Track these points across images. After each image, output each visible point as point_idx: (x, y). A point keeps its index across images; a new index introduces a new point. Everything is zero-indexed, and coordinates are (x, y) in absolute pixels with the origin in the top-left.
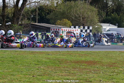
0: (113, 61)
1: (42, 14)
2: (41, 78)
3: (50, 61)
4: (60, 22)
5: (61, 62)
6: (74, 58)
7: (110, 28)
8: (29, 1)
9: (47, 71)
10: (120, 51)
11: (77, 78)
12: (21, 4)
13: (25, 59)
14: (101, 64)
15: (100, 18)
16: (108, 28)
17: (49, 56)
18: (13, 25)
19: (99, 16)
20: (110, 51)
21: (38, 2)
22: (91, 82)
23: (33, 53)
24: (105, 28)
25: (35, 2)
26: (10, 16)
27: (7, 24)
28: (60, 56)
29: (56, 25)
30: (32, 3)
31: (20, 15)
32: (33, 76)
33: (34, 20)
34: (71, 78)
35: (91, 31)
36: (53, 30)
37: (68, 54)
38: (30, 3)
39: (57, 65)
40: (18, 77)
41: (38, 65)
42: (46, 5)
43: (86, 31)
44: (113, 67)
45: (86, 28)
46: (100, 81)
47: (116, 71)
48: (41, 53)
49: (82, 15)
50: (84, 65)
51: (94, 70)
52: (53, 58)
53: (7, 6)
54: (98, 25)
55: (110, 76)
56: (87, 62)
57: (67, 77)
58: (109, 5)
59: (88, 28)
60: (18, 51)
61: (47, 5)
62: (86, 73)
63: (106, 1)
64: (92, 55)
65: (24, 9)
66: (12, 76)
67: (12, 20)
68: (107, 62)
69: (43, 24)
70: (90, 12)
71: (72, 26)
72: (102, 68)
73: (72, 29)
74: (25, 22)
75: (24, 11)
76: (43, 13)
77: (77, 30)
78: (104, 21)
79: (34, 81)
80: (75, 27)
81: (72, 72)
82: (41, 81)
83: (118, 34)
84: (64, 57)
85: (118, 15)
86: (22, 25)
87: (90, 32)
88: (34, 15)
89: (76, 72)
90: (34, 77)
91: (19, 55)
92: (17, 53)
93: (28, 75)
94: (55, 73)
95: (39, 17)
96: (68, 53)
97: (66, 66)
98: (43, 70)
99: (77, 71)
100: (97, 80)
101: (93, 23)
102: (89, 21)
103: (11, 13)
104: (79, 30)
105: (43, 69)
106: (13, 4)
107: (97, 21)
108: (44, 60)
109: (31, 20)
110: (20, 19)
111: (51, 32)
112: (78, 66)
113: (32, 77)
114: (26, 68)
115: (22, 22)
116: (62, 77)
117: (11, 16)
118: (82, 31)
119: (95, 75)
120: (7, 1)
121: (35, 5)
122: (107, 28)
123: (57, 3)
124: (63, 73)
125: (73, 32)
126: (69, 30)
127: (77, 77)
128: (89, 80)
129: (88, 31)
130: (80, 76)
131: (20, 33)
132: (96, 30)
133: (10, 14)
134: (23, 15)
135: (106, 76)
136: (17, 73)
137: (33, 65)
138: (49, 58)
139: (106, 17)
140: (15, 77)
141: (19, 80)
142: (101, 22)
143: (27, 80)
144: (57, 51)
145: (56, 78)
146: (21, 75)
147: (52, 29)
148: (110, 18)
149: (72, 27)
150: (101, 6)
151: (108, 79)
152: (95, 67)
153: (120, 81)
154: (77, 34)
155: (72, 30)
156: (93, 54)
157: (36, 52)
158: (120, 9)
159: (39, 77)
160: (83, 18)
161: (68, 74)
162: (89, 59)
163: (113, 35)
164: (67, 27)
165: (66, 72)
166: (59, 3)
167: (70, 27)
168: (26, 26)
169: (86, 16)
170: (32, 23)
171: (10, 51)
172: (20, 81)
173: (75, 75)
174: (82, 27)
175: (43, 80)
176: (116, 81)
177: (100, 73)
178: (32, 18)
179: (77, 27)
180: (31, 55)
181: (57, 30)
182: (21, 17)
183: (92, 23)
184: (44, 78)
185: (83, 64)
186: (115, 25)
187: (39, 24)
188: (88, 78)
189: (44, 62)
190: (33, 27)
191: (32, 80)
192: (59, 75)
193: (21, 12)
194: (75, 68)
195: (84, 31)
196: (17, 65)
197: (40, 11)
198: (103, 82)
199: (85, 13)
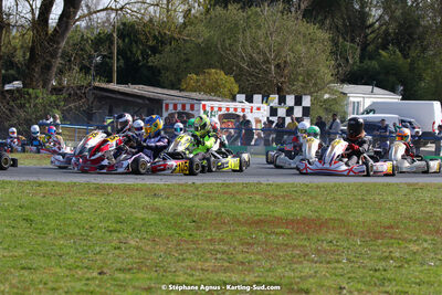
0: (386, 219)
1: (131, 52)
2: (130, 280)
3: (161, 220)
4: (198, 81)
5: (199, 221)
6: (246, 209)
7: (375, 100)
8: (87, 6)
9: (151, 252)
10: (409, 185)
11: (257, 280)
12: (57, 17)
13: (72, 211)
14: (344, 231)
15: (340, 65)
16: (368, 103)
17: (158, 202)
18: (31, 91)
19: (337, 59)
20: (375, 184)
21: (117, 10)
22: (307, 292)
23: (99, 189)
24: (359, 100)
25: (106, 9)
26: (20, 57)
27: (7, 87)
28: (196, 203)
29: (181, 91)
30: (95, 12)
31: (53, 55)
32: (100, 274)
33: (104, 71)
34: (235, 277)
35: (306, 112)
36: (171, 107)
37: (225, 193)
38: (90, 13)
39: (185, 235)
40: (45, 277)
41: (119, 232)
42: (147, 18)
43: (290, 111)
44: (385, 241)
45: (290, 100)
46: (341, 288)
47: (397, 254)
48: (128, 189)
49: (276, 56)
50: (283, 234)
51: (318, 252)
52: (171, 209)
53: (9, 25)
54: (332, 92)
55: (376, 270)
56: (292, 222)
57: (223, 276)
58: (371, 20)
59: (298, 101)
60: (46, 184)
61: (151, 20)
62: (291, 262)
63: (362, 7)
64: (312, 198)
65: (69, 34)
66: (26, 273)
67: (25, 74)
68: (364, 223)
69: (137, 86)
70: (305, 44)
71: (239, 93)
72: (345, 245)
73: (239, 106)
74: (73, 79)
75: (67, 43)
76: (134, 50)
77: (258, 109)
78: (355, 78)
79: (103, 290)
80: (250, 100)
81: (240, 257)
82: (130, 290)
83: (402, 121)
84: (210, 203)
85: (405, 56)
86: (60, 90)
87: (303, 115)
88: (104, 57)
89: (253, 257)
90: (105, 277)
91: (52, 198)
92: (43, 188)
93: (82, 268)
94: (179, 260)
95: (122, 61)
96: (227, 190)
97: (218, 235)
98: (135, 252)
99: (259, 253)
100: (330, 287)
101: (315, 84)
102: (301, 78)
103: (22, 47)
104: (265, 109)
105: (137, 248)
106: (29, 16)
107: (329, 78)
108: (140, 214)
109: (92, 72)
110: (55, 70)
111: (165, 114)
112: (262, 237)
113: (95, 274)
114: (75, 242)
115: (61, 79)
116: (202, 277)
117: (22, 59)
118: (273, 112)
119: (323, 269)
120: (9, 5)
121: (108, 20)
122: (363, 100)
123: (187, 13)
124: (206, 260)
125: (241, 114)
126: (228, 109)
127: (259, 276)
128: (301, 286)
129: (298, 112)
130: (269, 270)
131: (55, 118)
132: (326, 109)
133: (19, 54)
134: (65, 55)
135: (360, 273)
136: (41, 262)
137: (100, 234)
138: (156, 210)
139: (361, 62)
140: (36, 277)
141: (50, 285)
142: (343, 82)
143: (79, 286)
144: (186, 185)
145: (182, 279)
146: (58, 270)
147: (167, 105)
148: (377, 66)
149: (241, 97)
150: (344, 25)
151: (369, 284)
152: (322, 241)
153: (410, 291)
154: (258, 121)
155: (239, 110)
156: (314, 193)
157: (110, 187)
158: (410, 35)
159: (121, 276)
160: (278, 66)
161: (226, 264)
162: (299, 210)
163: (387, 126)
164: (223, 97)
165: (219, 256)
166: (193, 11)
167: (234, 99)
168: (76, 94)
169: (290, 58)
170: (97, 84)
171: (19, 182)
172: (53, 289)
173: (251, 270)
174: (275, 98)
175: (134, 287)
176: (395, 289)
177: (338, 262)
178: (97, 66)
179: (257, 98)
180: (93, 198)
181: (188, 107)
182: (58, 62)
183: (311, 83)
184: (138, 280)
185: (278, 230)
186: (393, 90)
187: (122, 88)
188: (297, 280)
189: (140, 223)
190: (101, 99)
191: (99, 286)
192: (192, 269)
193: (58, 43)
194: (249, 244)
195: (282, 112)
196: (42, 233)
197: (127, 40)
198: (351, 292)
199: (287, 48)
